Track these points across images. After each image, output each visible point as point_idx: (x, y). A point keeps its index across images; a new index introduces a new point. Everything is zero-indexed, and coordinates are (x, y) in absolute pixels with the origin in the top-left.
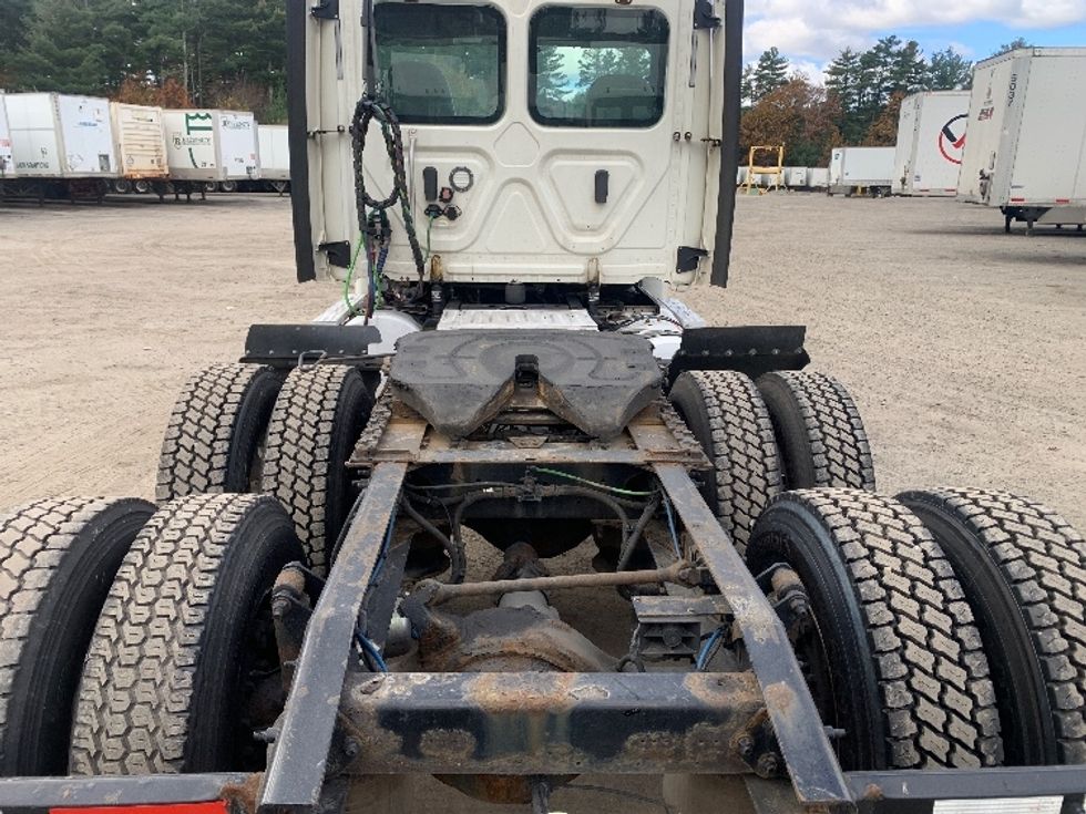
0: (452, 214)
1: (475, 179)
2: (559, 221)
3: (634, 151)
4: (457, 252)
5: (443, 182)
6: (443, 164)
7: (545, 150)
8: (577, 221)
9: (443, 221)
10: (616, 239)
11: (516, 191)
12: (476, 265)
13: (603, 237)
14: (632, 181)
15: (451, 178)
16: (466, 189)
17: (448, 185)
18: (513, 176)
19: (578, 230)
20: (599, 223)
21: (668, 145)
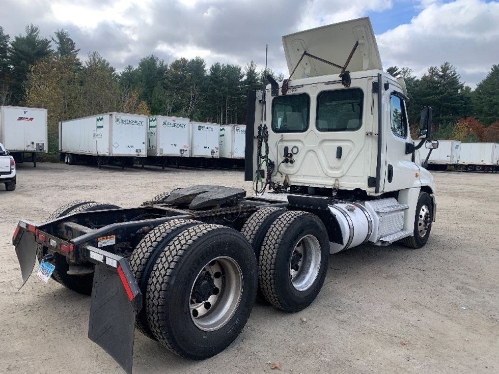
0: (292, 162)
1: (299, 150)
2: (325, 165)
3: (350, 139)
4: (293, 174)
5: (290, 151)
6: (290, 145)
7: (320, 140)
8: (331, 165)
9: (289, 164)
10: (344, 173)
11: (311, 154)
12: (298, 179)
13: (341, 171)
14: (351, 150)
15: (292, 150)
16: (296, 154)
17: (291, 152)
18: (309, 149)
19: (331, 168)
20: (339, 166)
21: (364, 137)
